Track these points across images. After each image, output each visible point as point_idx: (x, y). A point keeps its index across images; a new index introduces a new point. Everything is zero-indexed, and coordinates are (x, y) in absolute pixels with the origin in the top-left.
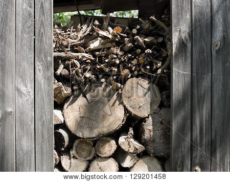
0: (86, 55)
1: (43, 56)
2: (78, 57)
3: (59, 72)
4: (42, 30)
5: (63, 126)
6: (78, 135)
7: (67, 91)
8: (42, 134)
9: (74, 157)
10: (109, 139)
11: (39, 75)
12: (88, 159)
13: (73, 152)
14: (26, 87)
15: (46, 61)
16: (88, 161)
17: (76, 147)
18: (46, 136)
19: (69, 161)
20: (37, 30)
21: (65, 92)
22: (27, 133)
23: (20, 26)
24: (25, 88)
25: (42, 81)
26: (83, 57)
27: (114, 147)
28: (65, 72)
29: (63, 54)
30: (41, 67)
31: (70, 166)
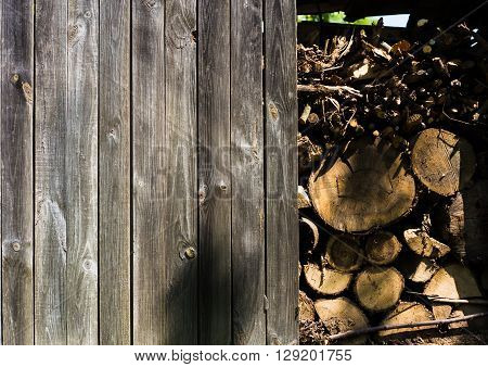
0: (350, 89)
1: (279, 90)
2: (337, 92)
3: (305, 117)
4: (278, 45)
5: (310, 212)
6: (336, 227)
7: (315, 152)
8: (279, 226)
9: (328, 267)
10: (388, 233)
11: (274, 123)
12: (352, 268)
13: (325, 258)
14: (250, 143)
15: (286, 99)
16: (351, 272)
17: (332, 249)
18: (286, 229)
19: (320, 273)
20: (268, 46)
21: (313, 153)
22: (252, 223)
23: (238, 37)
24: (247, 146)
25: (279, 133)
26: (346, 92)
27: (398, 247)
28: (315, 118)
29: (310, 88)
30: (276, 110)
31: (322, 282)
